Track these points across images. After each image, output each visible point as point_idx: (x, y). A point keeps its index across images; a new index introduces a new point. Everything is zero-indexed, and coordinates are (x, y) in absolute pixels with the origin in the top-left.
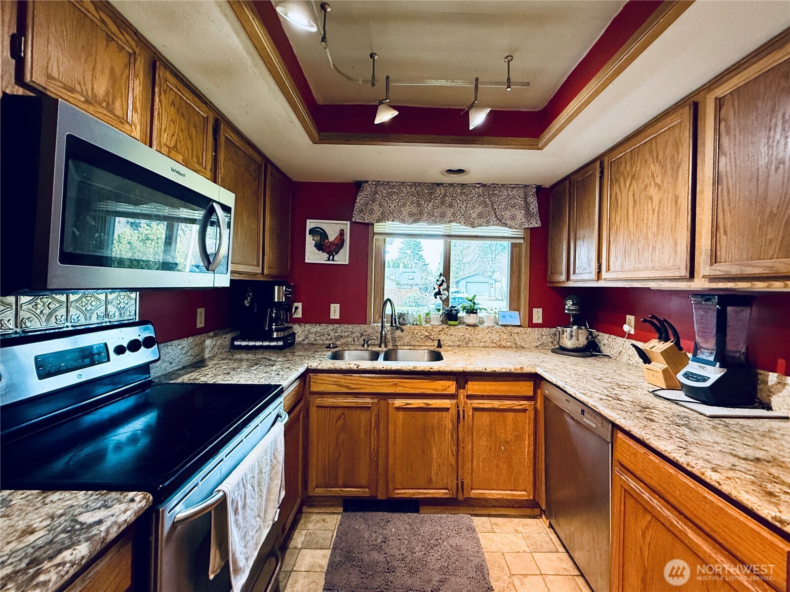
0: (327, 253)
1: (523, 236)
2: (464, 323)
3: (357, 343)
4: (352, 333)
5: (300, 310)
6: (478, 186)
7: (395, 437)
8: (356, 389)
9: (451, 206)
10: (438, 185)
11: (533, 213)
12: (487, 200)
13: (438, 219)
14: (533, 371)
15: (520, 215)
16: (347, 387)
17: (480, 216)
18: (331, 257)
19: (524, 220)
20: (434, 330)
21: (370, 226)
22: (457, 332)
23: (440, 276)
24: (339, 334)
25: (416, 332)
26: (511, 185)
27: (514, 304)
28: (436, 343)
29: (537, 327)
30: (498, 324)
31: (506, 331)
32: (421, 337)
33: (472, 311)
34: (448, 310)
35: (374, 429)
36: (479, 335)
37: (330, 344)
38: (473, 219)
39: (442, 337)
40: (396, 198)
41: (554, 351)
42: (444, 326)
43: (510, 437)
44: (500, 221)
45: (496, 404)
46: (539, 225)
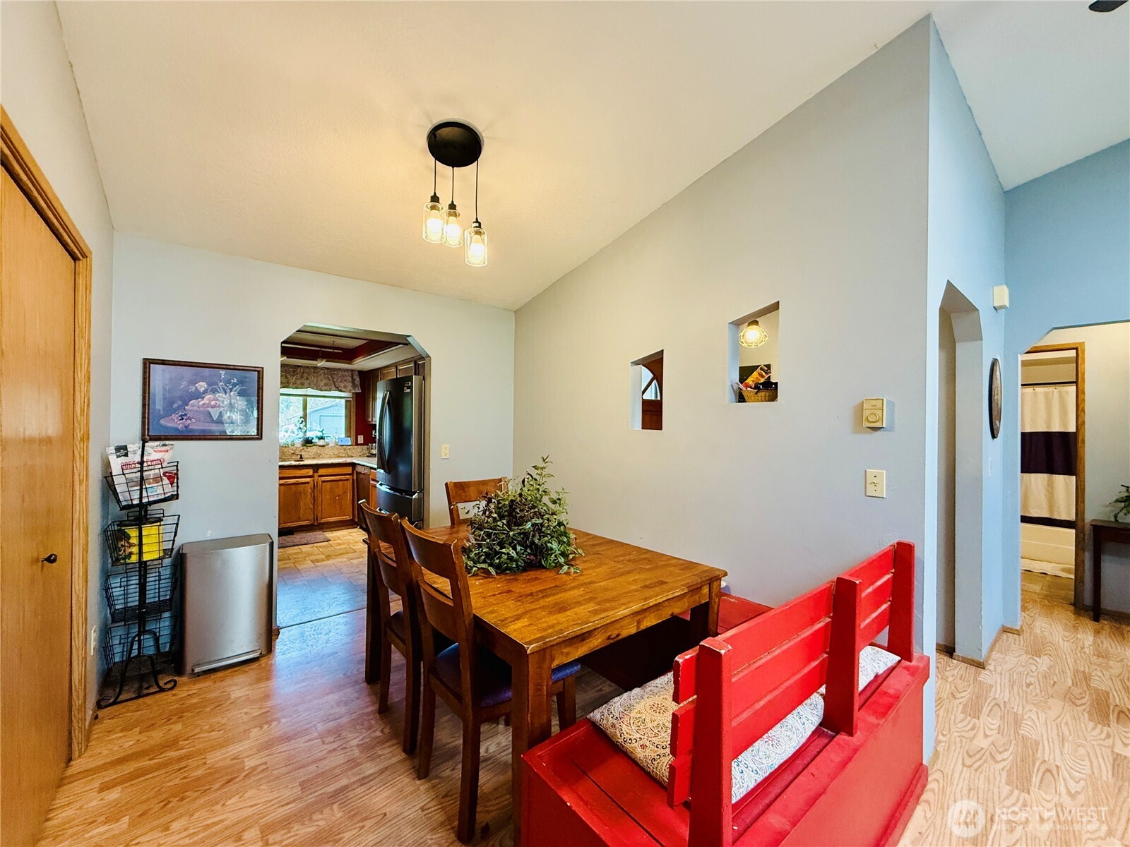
1: (351, 397)
2: (317, 444)
6: (324, 369)
9: (307, 379)
10: (299, 366)
11: (357, 385)
12: (330, 376)
13: (301, 386)
14: (351, 461)
15: (349, 386)
17: (326, 385)
19: (352, 389)
20: (297, 448)
22: (313, 449)
23: (300, 418)
26: (344, 369)
27: (348, 434)
28: (299, 457)
29: (361, 445)
30: (337, 445)
31: (341, 448)
32: (289, 453)
33: (321, 438)
34: (306, 438)
36: (326, 450)
38: (321, 387)
39: (303, 453)
41: (368, 456)
42: (304, 446)
43: (340, 493)
44: (338, 389)
45: (333, 478)
46: (360, 391)
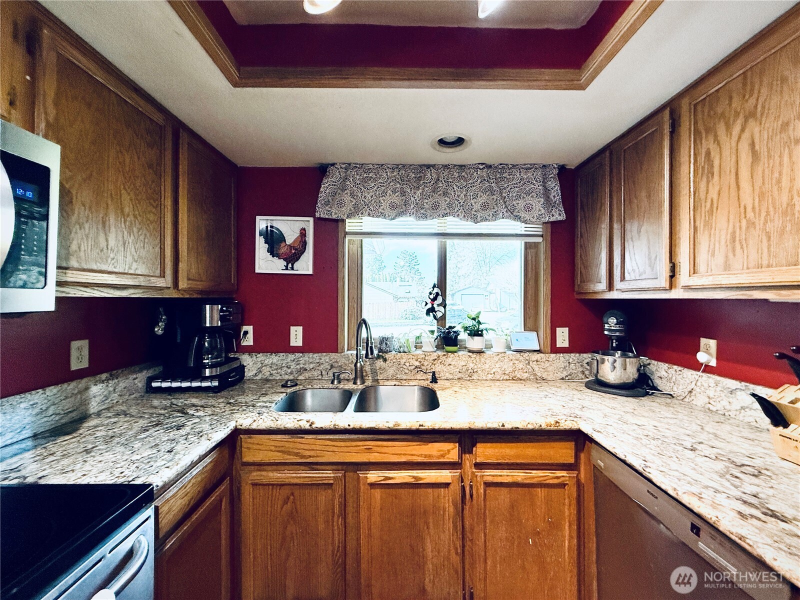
0: (285, 259)
1: (541, 233)
2: (466, 348)
3: (325, 377)
4: (320, 364)
5: (250, 336)
6: (481, 167)
7: (370, 529)
8: (310, 457)
9: (445, 194)
10: (428, 166)
11: (555, 203)
12: (493, 185)
13: (429, 213)
14: (574, 426)
15: (538, 204)
16: (297, 454)
17: (485, 207)
18: (290, 265)
19: (543, 211)
20: (427, 358)
21: (340, 224)
22: (458, 360)
23: (433, 288)
24: (302, 366)
25: (402, 363)
26: (525, 164)
27: (530, 323)
28: (430, 377)
29: (563, 353)
30: (509, 348)
31: (521, 358)
32: (410, 368)
33: (476, 333)
34: (444, 333)
35: (338, 517)
36: (489, 364)
37: (287, 382)
38: (475, 211)
39: (437, 368)
40: (373, 185)
41: (589, 385)
42: (440, 353)
43: (541, 526)
44: (512, 213)
45: (519, 476)
46: (563, 217)
